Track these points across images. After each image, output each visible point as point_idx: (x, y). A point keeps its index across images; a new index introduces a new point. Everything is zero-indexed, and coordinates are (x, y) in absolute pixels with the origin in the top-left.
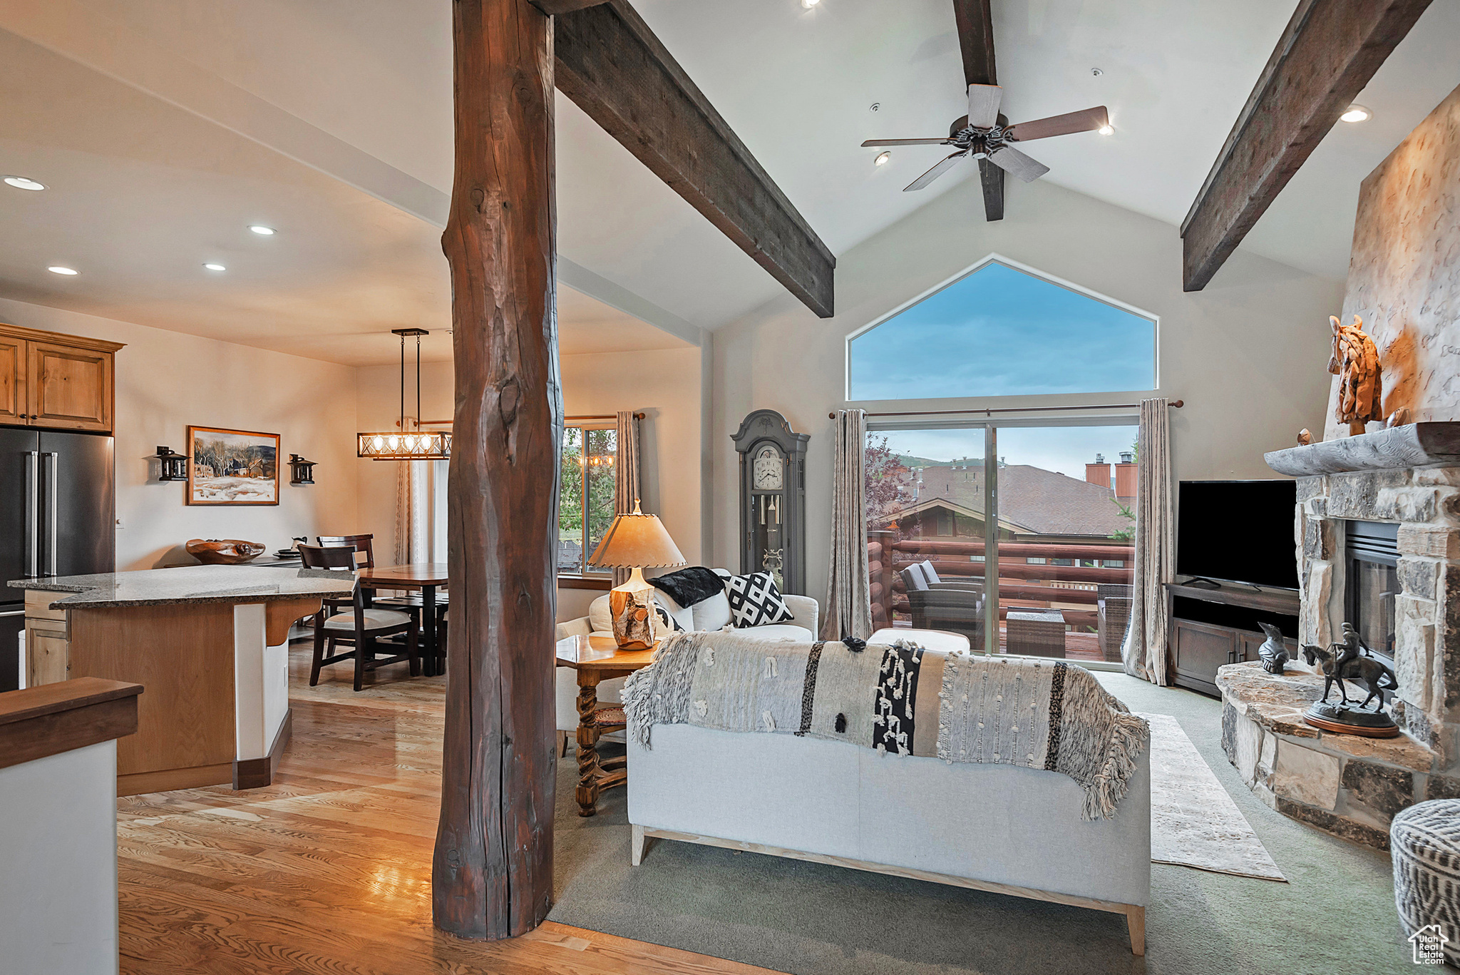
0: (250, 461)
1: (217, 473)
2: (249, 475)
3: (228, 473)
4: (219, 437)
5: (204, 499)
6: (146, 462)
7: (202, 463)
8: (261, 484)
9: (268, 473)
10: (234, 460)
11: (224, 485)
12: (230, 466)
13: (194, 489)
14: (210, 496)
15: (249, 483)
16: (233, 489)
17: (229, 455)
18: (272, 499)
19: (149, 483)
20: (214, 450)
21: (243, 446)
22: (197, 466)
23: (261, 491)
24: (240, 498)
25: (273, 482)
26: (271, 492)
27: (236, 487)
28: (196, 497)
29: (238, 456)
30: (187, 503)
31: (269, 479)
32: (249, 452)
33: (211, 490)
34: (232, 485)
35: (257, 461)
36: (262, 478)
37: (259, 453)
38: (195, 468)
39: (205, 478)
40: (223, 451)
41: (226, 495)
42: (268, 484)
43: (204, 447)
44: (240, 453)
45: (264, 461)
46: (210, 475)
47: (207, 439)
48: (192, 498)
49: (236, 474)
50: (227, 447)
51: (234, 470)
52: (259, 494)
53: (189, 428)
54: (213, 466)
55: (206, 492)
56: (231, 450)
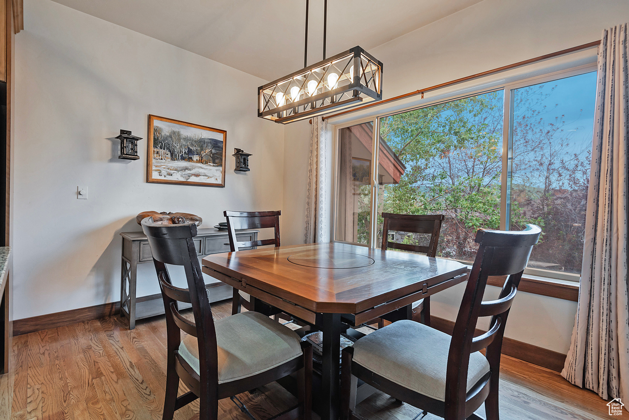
0: (202, 150)
1: (173, 157)
2: (201, 161)
3: (183, 158)
4: (176, 128)
5: (162, 178)
6: (109, 143)
7: (161, 148)
8: (210, 170)
9: (217, 161)
10: (189, 148)
11: (180, 168)
12: (185, 153)
13: (153, 169)
14: (167, 176)
15: (201, 168)
16: (188, 172)
17: (184, 143)
18: (219, 182)
19: (111, 160)
20: (171, 137)
21: (197, 137)
22: (155, 150)
23: (211, 175)
24: (193, 179)
25: (221, 168)
26: (219, 176)
27: (190, 170)
28: (155, 176)
29: (192, 145)
30: (148, 181)
31: (217, 166)
32: (201, 143)
33: (169, 171)
34: (186, 169)
35: (208, 151)
36: (212, 164)
37: (209, 144)
38: (154, 151)
39: (163, 161)
40: (179, 139)
41: (182, 176)
42: (217, 170)
43: (163, 134)
44: (194, 143)
45: (213, 151)
46: (168, 158)
47: (166, 128)
48: (151, 176)
49: (190, 159)
50: (183, 136)
51: (188, 156)
52: (209, 177)
53: (150, 117)
54: (170, 152)
55: (164, 172)
56: (186, 139)
